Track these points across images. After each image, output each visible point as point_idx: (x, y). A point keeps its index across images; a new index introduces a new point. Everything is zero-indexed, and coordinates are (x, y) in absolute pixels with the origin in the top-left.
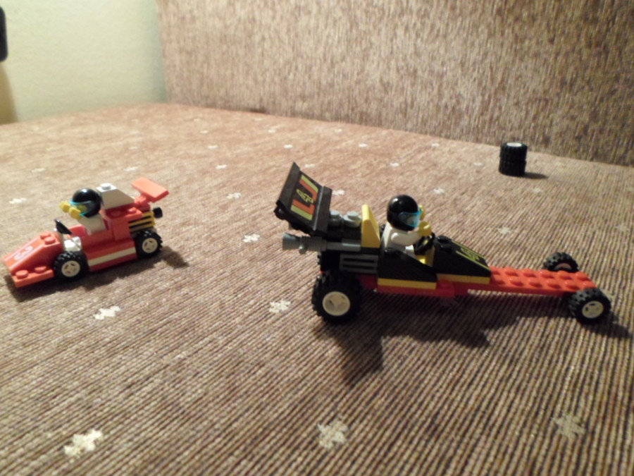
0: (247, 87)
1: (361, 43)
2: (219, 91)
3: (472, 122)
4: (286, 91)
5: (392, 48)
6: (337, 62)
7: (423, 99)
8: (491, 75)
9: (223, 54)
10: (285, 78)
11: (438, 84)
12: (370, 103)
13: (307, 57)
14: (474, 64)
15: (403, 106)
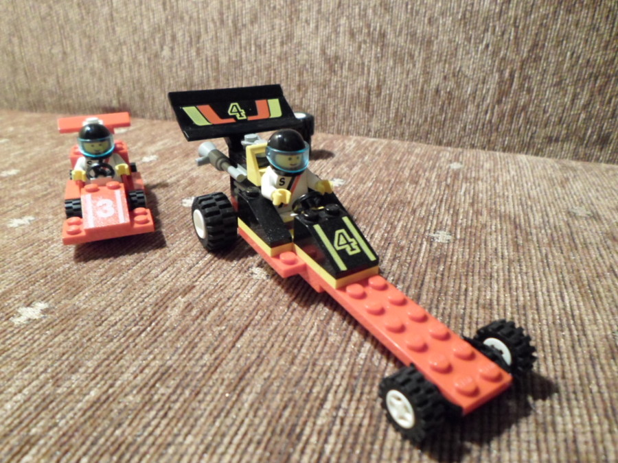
0: (93, 73)
2: (45, 81)
3: (481, 115)
4: (160, 76)
6: (244, 26)
7: (396, 81)
8: (516, 38)
9: (43, 19)
10: (156, 56)
11: (423, 55)
12: (306, 92)
13: (191, 18)
14: (486, 19)
15: (364, 93)
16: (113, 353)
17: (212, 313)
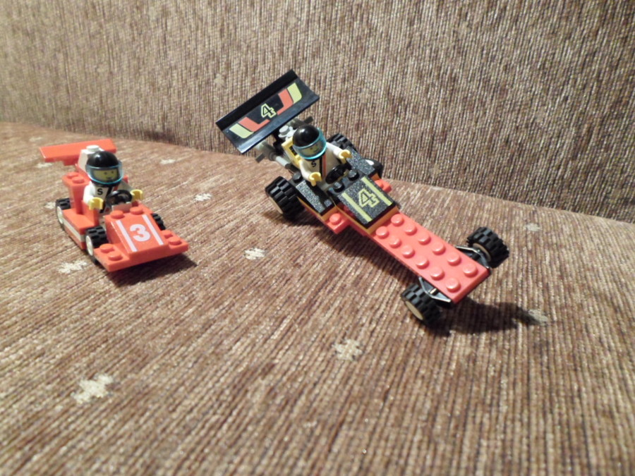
1: (351, 25)
3: (553, 170)
4: (210, 104)
5: (411, 37)
7: (463, 128)
11: (495, 102)
12: (364, 132)
13: (249, 47)
14: (567, 71)
15: (427, 138)
16: (193, 450)
17: (300, 403)
